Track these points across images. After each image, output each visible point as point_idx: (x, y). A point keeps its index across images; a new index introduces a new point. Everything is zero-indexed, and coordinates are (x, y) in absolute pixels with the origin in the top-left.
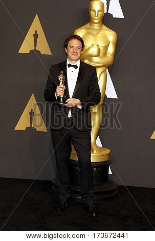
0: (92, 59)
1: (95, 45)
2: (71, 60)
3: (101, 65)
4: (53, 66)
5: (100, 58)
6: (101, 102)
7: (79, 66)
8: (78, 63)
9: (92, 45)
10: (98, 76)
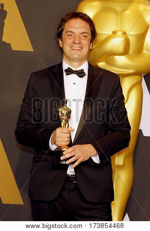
0: (114, 60)
1: (120, 33)
2: (70, 59)
3: (131, 71)
4: (36, 74)
5: (129, 58)
6: (132, 143)
7: (86, 72)
8: (85, 67)
9: (114, 33)
10: (125, 93)
